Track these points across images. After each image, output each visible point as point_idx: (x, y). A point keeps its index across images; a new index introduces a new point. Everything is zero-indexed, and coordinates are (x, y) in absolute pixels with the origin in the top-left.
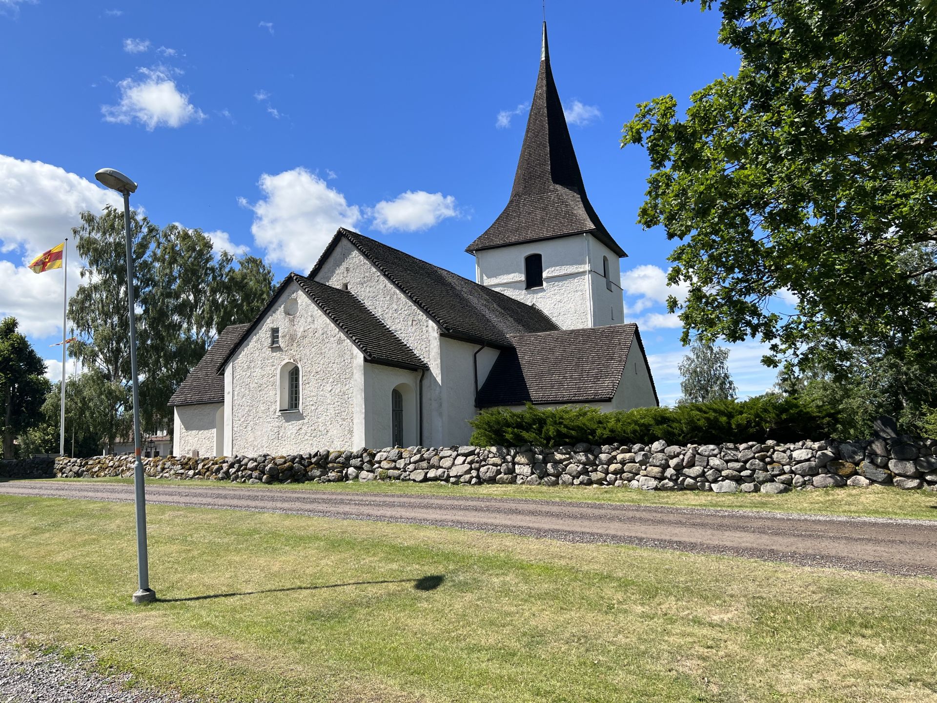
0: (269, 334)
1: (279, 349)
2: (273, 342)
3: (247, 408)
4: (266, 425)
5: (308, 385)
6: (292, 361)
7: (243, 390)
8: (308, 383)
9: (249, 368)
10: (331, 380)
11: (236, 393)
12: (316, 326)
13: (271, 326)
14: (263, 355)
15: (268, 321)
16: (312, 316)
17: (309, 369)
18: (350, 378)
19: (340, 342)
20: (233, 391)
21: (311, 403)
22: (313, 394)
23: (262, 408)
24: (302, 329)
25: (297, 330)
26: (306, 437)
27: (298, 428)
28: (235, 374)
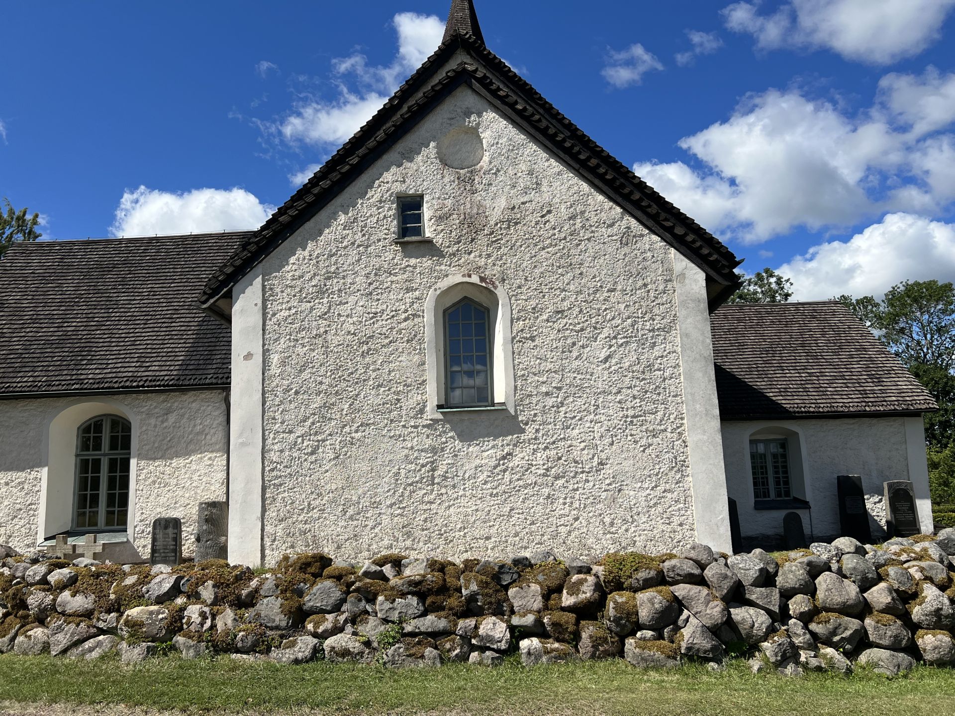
0: (391, 210)
1: (428, 247)
2: (404, 231)
3: (318, 401)
4: (386, 445)
5: (530, 344)
6: (475, 279)
7: (299, 349)
8: (532, 339)
9: (321, 292)
10: (606, 332)
11: (275, 359)
12: (546, 197)
13: (398, 188)
14: (374, 261)
15: (388, 176)
16: (531, 173)
17: (533, 303)
18: (667, 329)
19: (626, 239)
20: (266, 352)
21: (544, 389)
22: (550, 366)
23: (372, 398)
24: (502, 203)
25: (488, 203)
26: (531, 479)
27: (499, 454)
28: (271, 308)
